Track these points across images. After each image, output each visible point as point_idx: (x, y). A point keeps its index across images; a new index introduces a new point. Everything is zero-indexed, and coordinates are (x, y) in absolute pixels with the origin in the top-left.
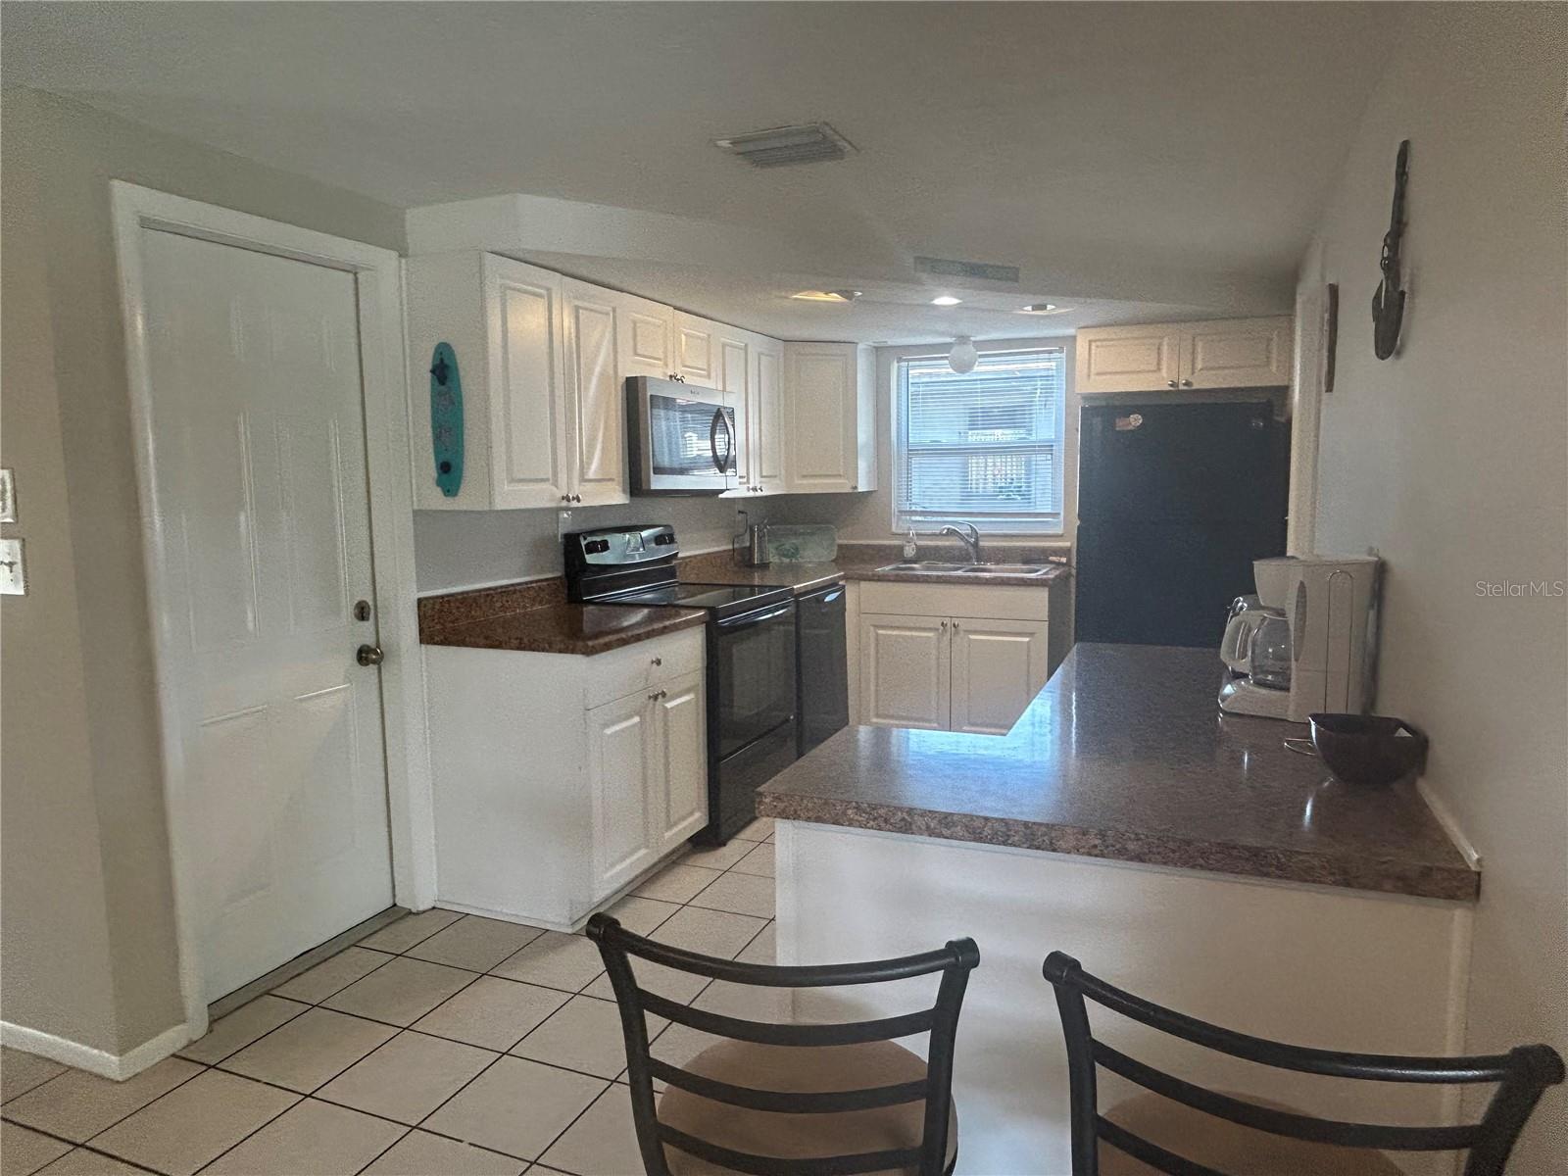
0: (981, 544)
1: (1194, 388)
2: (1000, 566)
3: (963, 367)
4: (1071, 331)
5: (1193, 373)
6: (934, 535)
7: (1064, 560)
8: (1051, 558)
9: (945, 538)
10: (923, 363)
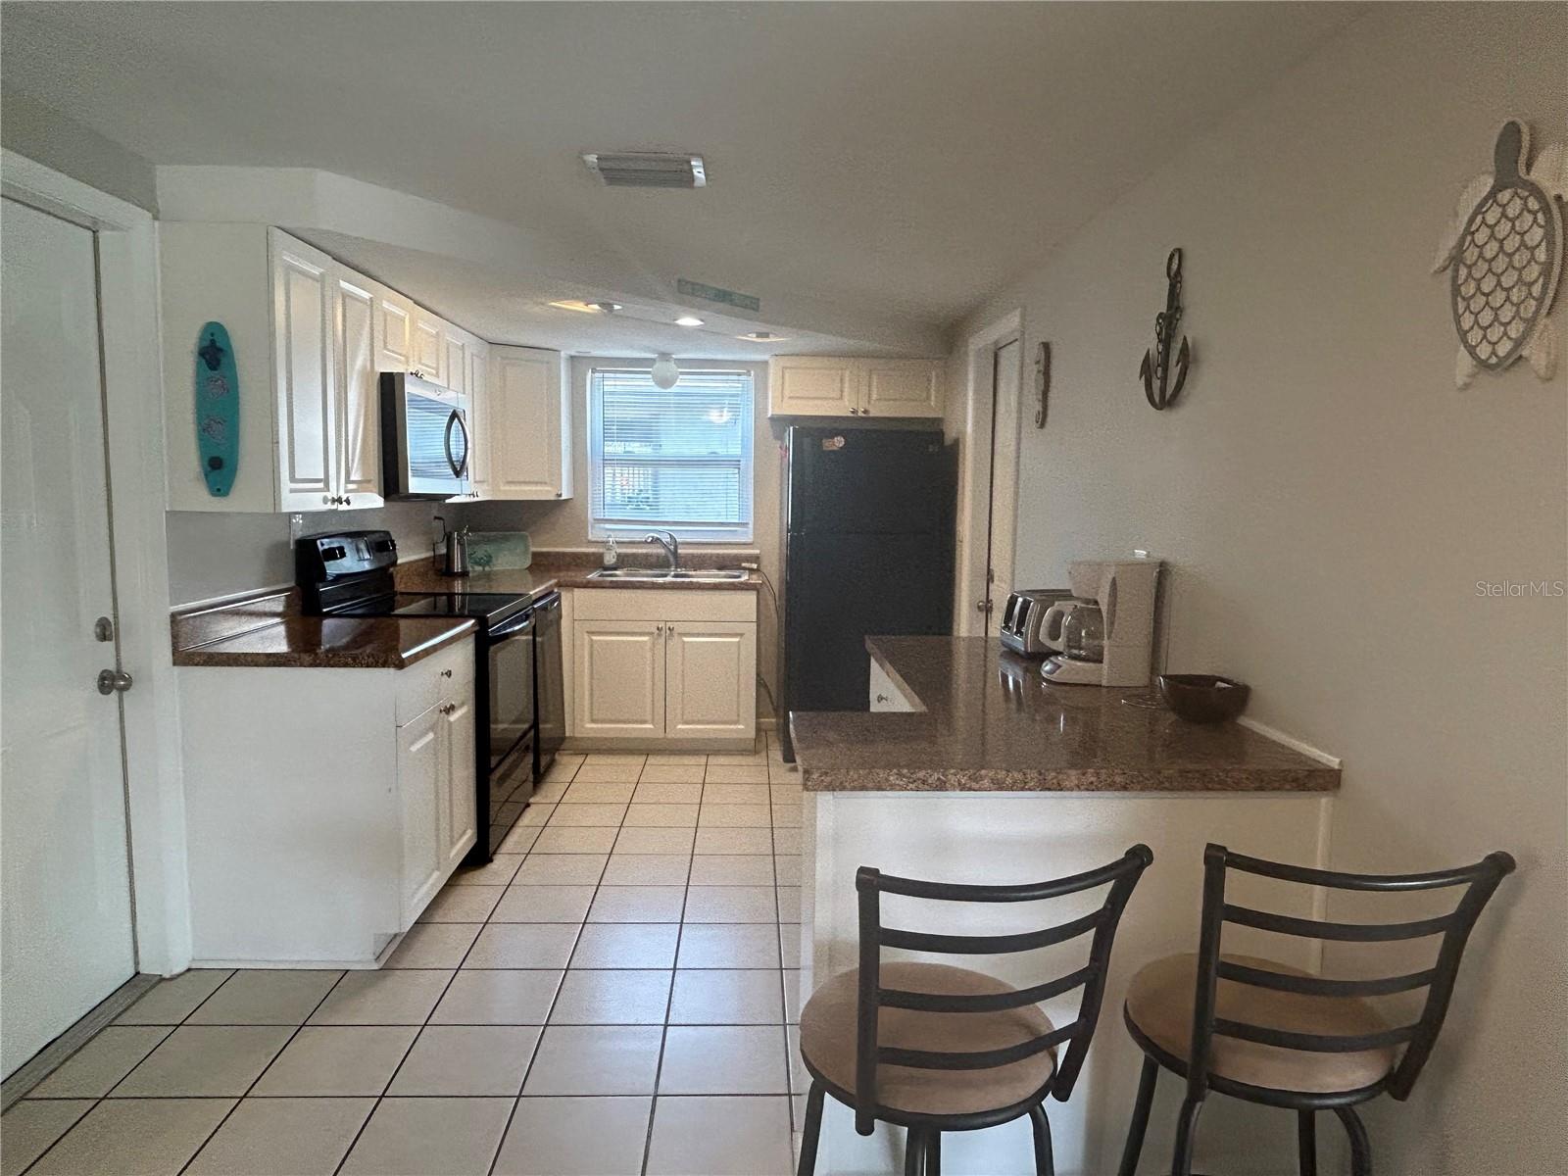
0: (679, 551)
1: (871, 415)
2: (698, 572)
3: (665, 382)
4: (766, 357)
5: (869, 402)
6: (639, 543)
7: (755, 566)
8: (743, 565)
9: (651, 545)
10: (618, 375)
